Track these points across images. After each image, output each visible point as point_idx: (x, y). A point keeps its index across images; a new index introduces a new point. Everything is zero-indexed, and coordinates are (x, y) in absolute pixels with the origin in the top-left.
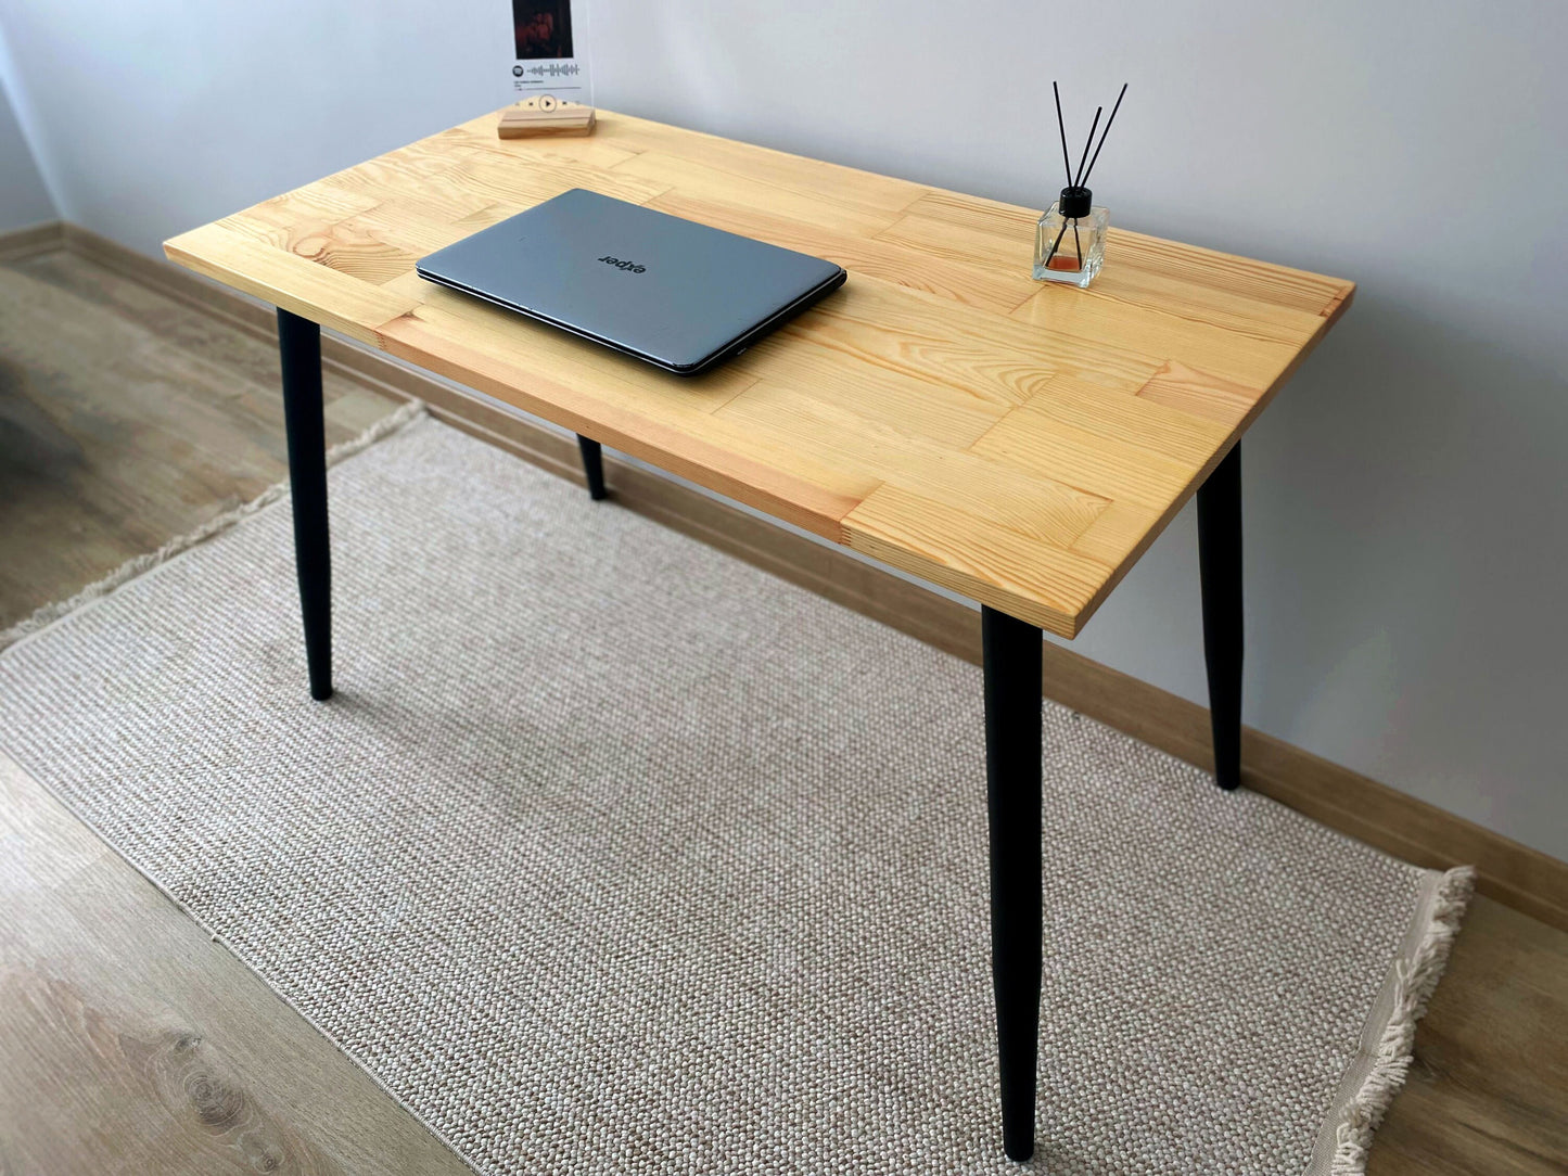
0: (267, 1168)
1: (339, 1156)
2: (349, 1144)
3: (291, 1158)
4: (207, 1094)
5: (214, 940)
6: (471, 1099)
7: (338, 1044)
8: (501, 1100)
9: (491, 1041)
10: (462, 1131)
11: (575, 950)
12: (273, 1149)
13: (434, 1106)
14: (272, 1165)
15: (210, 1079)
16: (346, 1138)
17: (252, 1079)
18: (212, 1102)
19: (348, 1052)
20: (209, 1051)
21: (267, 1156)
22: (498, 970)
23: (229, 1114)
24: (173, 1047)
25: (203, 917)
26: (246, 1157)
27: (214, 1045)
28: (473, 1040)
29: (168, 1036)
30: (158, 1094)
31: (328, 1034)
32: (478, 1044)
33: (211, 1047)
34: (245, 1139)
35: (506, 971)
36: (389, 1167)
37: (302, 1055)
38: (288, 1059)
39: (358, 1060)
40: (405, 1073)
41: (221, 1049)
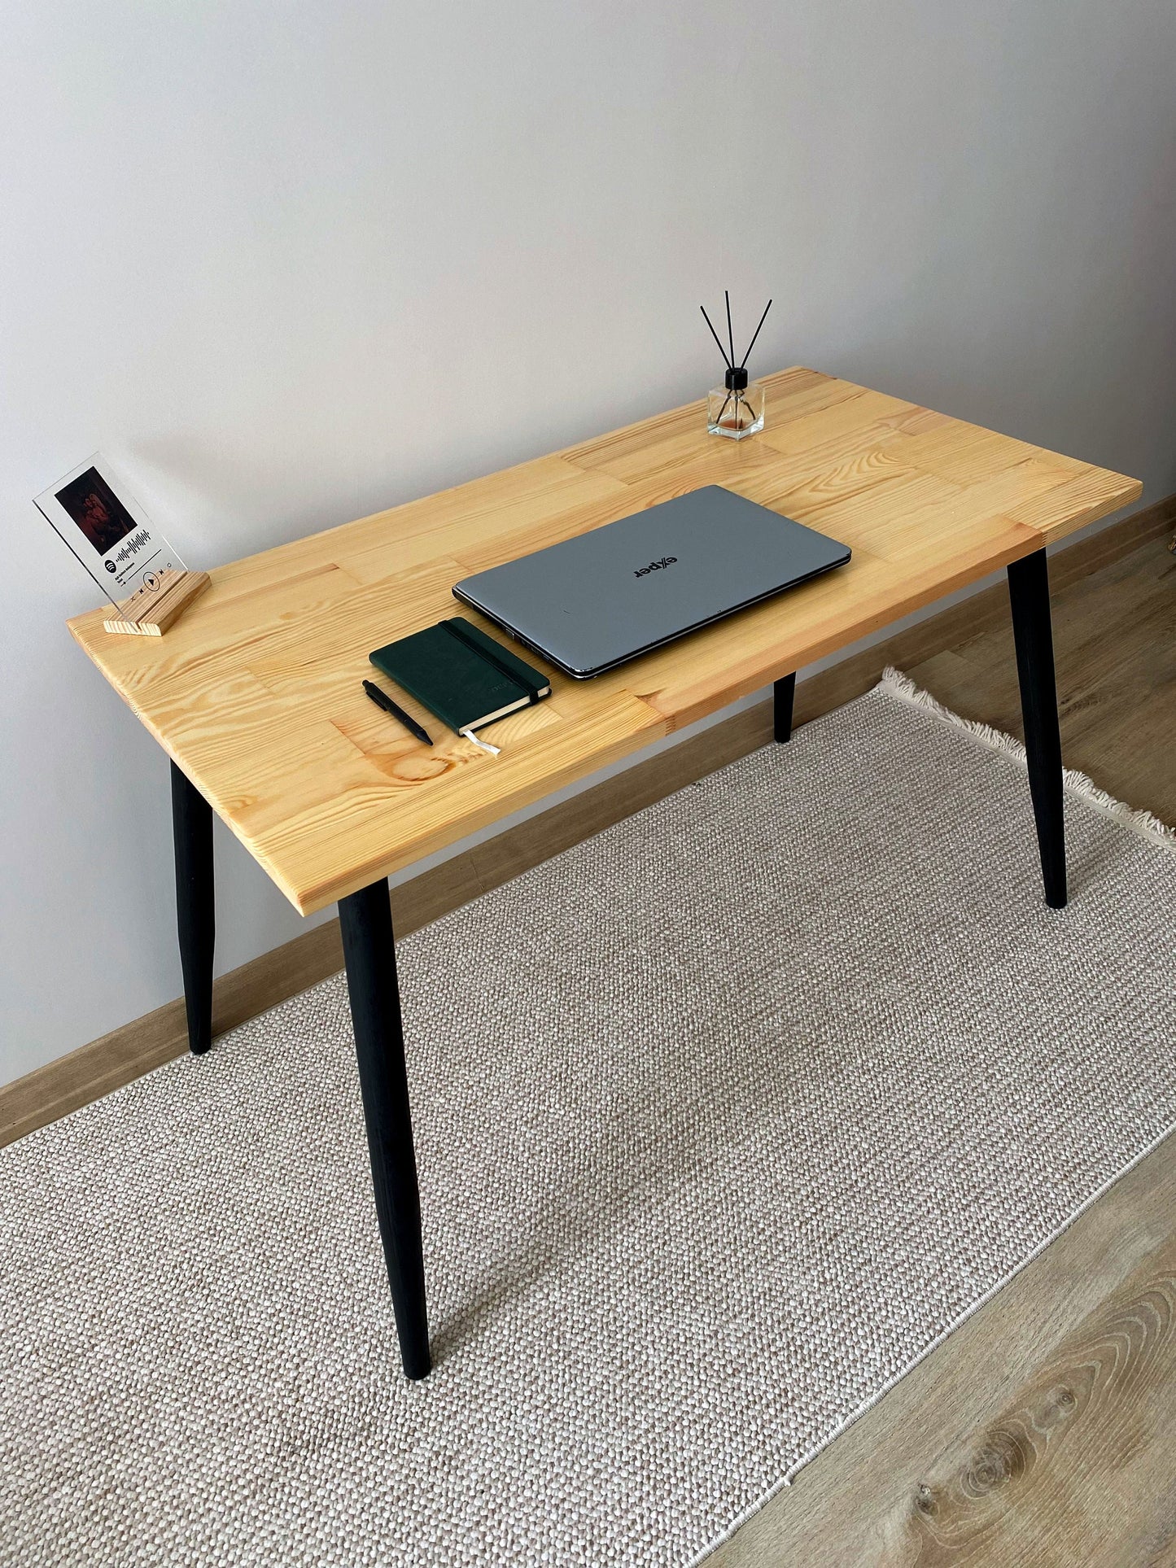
0: (1071, 1400)
1: (1060, 1334)
2: (1048, 1325)
3: (1061, 1378)
4: (990, 1471)
5: (792, 1481)
6: (1009, 1218)
7: (943, 1335)
8: (1011, 1195)
9: (953, 1200)
10: (1041, 1226)
11: (864, 1129)
12: (1051, 1397)
13: (1015, 1249)
14: (1068, 1396)
15: (971, 1468)
16: (1041, 1328)
17: (974, 1423)
18: (999, 1464)
19: (953, 1325)
20: (938, 1475)
21: (1059, 1402)
22: (876, 1191)
23: (1013, 1444)
24: (928, 1517)
25: (757, 1496)
26: (1059, 1422)
27: (929, 1469)
28: (950, 1214)
29: (914, 1525)
30: (986, 1527)
31: (931, 1345)
32: (955, 1210)
33: (933, 1472)
34: (1040, 1425)
35: (879, 1184)
36: (1070, 1291)
37: (951, 1373)
38: (953, 1388)
39: (963, 1315)
40: (981, 1272)
41: (936, 1461)
